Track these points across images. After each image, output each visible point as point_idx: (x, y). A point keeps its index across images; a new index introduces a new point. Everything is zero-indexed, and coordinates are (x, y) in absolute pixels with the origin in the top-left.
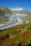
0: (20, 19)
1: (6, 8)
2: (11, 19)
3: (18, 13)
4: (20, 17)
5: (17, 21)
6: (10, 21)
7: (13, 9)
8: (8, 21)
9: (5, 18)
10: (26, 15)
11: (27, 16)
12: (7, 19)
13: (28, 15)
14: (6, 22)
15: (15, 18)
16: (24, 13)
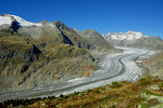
0: (133, 63)
1: (96, 34)
2: (106, 64)
3: (128, 46)
4: (135, 59)
5: (123, 70)
6: (103, 69)
7: (114, 37)
8: (96, 68)
9: (90, 61)
10: (152, 53)
11: (156, 56)
12: (95, 64)
14: (91, 71)
15: (120, 61)
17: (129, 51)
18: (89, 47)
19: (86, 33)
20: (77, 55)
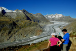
0: (59, 28)
1: (41, 15)
3: (56, 21)
9: (39, 28)
12: (42, 29)
14: (40, 33)
18: (38, 21)
19: (37, 15)
20: (33, 25)
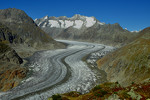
2: (42, 67)
4: (85, 58)
6: (36, 74)
9: (14, 62)
10: (110, 48)
11: (115, 53)
13: (118, 46)
14: (17, 80)
15: (63, 61)
16: (105, 39)
17: (77, 45)
